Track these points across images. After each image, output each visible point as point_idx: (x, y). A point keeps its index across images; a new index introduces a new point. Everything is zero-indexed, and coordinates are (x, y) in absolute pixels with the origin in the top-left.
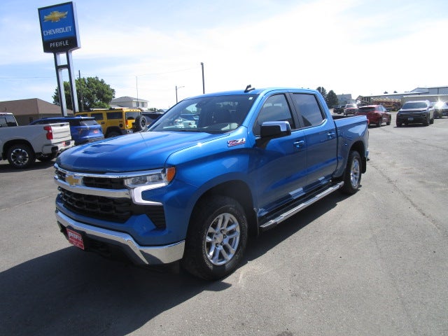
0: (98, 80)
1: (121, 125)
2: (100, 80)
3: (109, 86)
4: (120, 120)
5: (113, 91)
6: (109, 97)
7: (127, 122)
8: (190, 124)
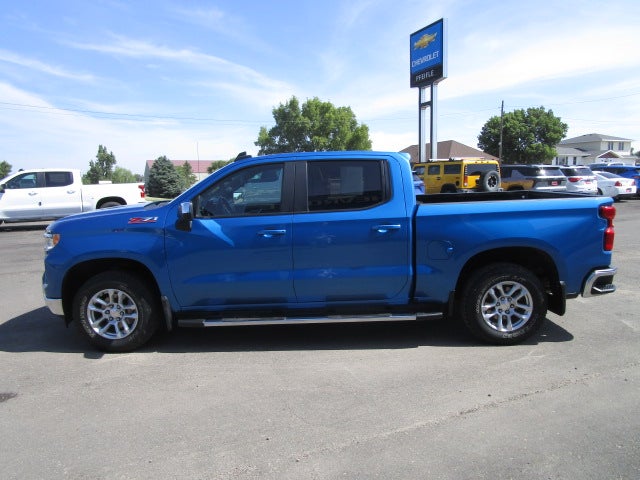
0: (542, 112)
1: (458, 183)
2: (546, 111)
3: (559, 119)
4: (457, 175)
5: (565, 126)
6: (555, 136)
7: (465, 179)
8: (618, 184)
